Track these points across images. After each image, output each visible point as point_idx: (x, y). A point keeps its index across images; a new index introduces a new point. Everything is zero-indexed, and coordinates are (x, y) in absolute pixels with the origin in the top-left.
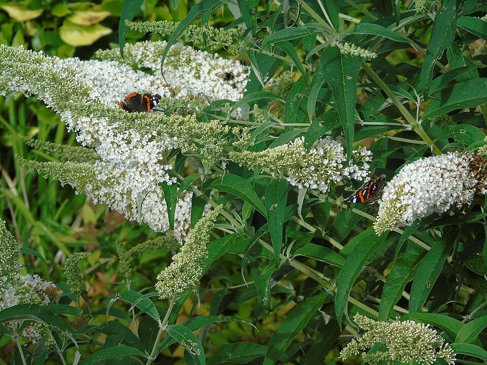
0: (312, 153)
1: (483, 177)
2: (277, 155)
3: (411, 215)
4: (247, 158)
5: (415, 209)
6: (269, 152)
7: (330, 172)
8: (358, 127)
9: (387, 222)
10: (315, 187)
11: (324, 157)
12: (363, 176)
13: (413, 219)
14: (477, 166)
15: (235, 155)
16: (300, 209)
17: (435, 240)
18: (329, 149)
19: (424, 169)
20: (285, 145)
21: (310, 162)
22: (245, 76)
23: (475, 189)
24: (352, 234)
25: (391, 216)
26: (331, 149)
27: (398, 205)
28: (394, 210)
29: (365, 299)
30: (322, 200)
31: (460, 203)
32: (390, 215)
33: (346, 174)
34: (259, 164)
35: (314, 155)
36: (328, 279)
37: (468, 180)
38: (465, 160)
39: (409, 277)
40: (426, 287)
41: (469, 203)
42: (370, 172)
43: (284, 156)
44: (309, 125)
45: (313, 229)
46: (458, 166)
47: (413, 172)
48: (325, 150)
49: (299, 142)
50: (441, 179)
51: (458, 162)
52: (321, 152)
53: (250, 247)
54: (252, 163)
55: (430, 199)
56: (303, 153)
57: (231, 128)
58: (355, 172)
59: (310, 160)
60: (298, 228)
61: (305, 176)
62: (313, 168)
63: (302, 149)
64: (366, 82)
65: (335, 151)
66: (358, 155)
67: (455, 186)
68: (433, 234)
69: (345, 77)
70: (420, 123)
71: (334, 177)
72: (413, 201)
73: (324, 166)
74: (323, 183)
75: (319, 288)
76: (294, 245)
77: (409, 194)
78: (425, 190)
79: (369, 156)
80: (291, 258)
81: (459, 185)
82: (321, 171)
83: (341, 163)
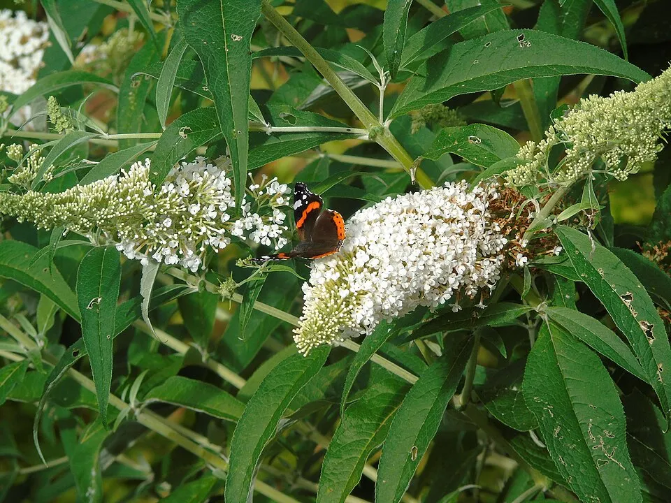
0: (165, 191)
1: (519, 231)
2: (96, 198)
3: (371, 312)
4: (33, 206)
5: (379, 300)
6: (78, 193)
7: (204, 229)
8: (257, 138)
9: (321, 328)
10: (174, 260)
11: (192, 200)
12: (271, 235)
13: (374, 322)
14: (506, 209)
15: (6, 201)
16: (145, 305)
17: (426, 363)
18: (200, 183)
19: (397, 218)
20: (110, 177)
21: (162, 210)
22: (35, 42)
23: (502, 257)
24: (263, 355)
25: (329, 314)
26: (204, 182)
27: (343, 293)
28: (336, 303)
29: (295, 487)
30: (194, 287)
31: (471, 287)
32: (326, 314)
33: (237, 232)
34: (57, 217)
35: (169, 195)
36: (217, 449)
37: (488, 238)
38: (481, 197)
39: (374, 439)
40: (409, 459)
41: (490, 286)
42: (286, 228)
43: (109, 199)
44: (159, 135)
45: (182, 348)
46: (466, 210)
47: (373, 224)
48: (194, 184)
49: (140, 169)
50: (432, 239)
51: (465, 203)
52: (185, 189)
53: (50, 386)
54: (43, 215)
55: (409, 279)
56: (148, 193)
57: (4, 147)
58: (255, 228)
59: (162, 207)
60: (153, 346)
61: (154, 240)
62: (168, 223)
63: (145, 184)
64: (281, 45)
65: (213, 187)
66: (261, 193)
67: (460, 251)
68: (423, 351)
69: (229, 36)
70: (387, 124)
71: (212, 239)
72: (374, 285)
73: (191, 219)
74: (190, 253)
75: (200, 466)
76: (144, 381)
77: (365, 270)
78: (397, 260)
79: (284, 196)
80: (139, 406)
81: (469, 248)
82: (186, 227)
83: (226, 212)
